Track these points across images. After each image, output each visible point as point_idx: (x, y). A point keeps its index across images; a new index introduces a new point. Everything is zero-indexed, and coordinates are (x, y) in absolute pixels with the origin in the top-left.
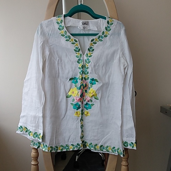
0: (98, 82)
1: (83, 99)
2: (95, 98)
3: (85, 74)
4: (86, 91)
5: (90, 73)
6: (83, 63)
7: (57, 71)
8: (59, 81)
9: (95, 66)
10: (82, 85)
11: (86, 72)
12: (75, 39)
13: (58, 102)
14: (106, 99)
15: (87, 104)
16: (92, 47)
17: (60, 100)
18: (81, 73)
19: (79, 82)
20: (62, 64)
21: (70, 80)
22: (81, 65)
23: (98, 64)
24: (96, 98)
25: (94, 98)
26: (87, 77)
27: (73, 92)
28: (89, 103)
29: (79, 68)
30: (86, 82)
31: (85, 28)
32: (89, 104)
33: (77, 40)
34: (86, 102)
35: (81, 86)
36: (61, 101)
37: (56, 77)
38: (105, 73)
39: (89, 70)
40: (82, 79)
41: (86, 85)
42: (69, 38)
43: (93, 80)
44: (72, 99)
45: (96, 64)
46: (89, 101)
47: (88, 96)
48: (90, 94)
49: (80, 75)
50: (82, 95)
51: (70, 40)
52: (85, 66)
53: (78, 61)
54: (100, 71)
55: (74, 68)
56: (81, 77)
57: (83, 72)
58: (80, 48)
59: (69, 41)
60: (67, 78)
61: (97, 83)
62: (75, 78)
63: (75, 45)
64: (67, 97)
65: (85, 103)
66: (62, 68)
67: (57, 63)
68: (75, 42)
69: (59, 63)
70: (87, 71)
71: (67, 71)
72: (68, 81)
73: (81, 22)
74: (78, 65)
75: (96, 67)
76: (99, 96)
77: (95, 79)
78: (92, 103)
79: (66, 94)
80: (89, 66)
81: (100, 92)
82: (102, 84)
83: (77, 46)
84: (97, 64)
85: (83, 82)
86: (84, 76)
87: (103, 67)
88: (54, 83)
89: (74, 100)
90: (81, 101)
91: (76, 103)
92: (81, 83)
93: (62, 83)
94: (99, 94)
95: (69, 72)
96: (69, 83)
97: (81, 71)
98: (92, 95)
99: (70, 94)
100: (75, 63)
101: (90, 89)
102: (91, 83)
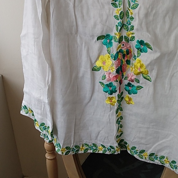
0: (150, 48)
1: (123, 75)
2: (145, 78)
3: (128, 31)
4: (128, 62)
5: (137, 30)
6: (122, 7)
7: (73, 22)
8: (78, 40)
9: (147, 15)
10: (121, 51)
11: (129, 26)
13: (77, 77)
14: (167, 81)
15: (129, 85)
17: (81, 75)
18: (119, 28)
19: (115, 47)
20: (82, 7)
21: (99, 38)
22: (120, 12)
23: (154, 11)
24: (147, 78)
25: (142, 77)
26: (130, 36)
27: (104, 63)
28: (133, 83)
29: (116, 17)
30: (128, 46)
32: (133, 86)
34: (128, 82)
35: (118, 53)
36: (83, 76)
37: (71, 34)
38: (170, 31)
39: (135, 23)
40: (120, 41)
41: (128, 52)
43: (141, 43)
44: (102, 74)
45: (150, 10)
46: (132, 81)
47: (131, 72)
48: (136, 69)
49: (116, 32)
50: (120, 70)
52: (128, 13)
53: (114, 2)
54: (159, 26)
55: (105, 17)
56: (118, 37)
57: (123, 26)
60: (93, 36)
61: (149, 50)
62: (107, 35)
64: (93, 70)
65: (126, 82)
66: (83, 16)
67: (71, 5)
69: (76, 5)
70: (131, 25)
71: (91, 23)
72: (94, 40)
74: (114, 10)
75: (151, 18)
76: (153, 75)
77: (145, 42)
78: (138, 84)
79: (92, 64)
80: (135, 15)
81: (156, 68)
82: (158, 55)
84: (152, 10)
85: (122, 46)
86: (125, 33)
87: (165, 17)
88: (68, 45)
89: (104, 77)
90: (118, 80)
91: (108, 83)
92: (119, 48)
93: (83, 45)
94: (154, 71)
95: (95, 25)
96: (96, 45)
97: (118, 23)
98: (138, 71)
99: (98, 64)
100: (106, 7)
101: (135, 59)
102: (138, 49)
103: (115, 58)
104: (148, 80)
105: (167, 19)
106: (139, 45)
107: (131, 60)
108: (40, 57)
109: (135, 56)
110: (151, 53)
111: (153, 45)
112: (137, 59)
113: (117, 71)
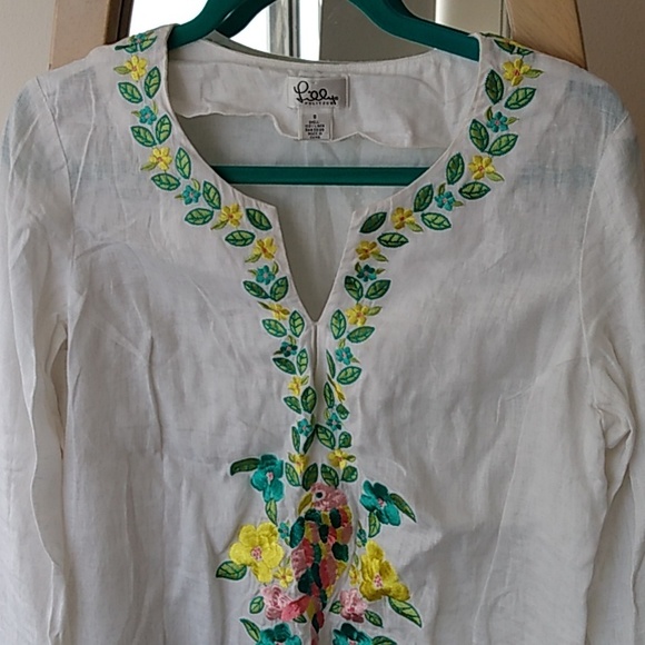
0: (409, 514)
1: (324, 598)
2: (398, 610)
3: (332, 448)
5: (362, 449)
6: (308, 372)
7: (147, 413)
8: (167, 471)
9: (390, 405)
10: (311, 516)
11: (337, 433)
12: (254, 204)
13: (161, 600)
15: (347, 631)
16: (376, 265)
17: (175, 592)
18: (303, 439)
19: (290, 502)
20: (177, 367)
21: (235, 469)
22: (302, 388)
23: (413, 394)
24: (406, 612)
25: (389, 607)
26: (343, 464)
27: (257, 551)
28: (359, 627)
29: (290, 401)
30: (336, 498)
31: (321, 128)
32: (361, 636)
33: (268, 211)
34: (345, 621)
35: (301, 521)
36: (184, 598)
37: (142, 451)
38: (471, 454)
39: (353, 426)
40: (308, 480)
41: (339, 518)
42: (210, 202)
43: (378, 491)
44: (252, 592)
45: (398, 390)
46: (358, 618)
47: (350, 589)
48: (367, 578)
49: (294, 452)
51: (219, 216)
52: (330, 391)
53: (282, 356)
54: (433, 440)
55: (254, 402)
56: (299, 469)
57: (315, 431)
58: (285, 272)
59: (209, 225)
60: (216, 461)
61: (404, 517)
62: (266, 458)
63: (253, 249)
64: (218, 576)
65: (335, 621)
66: (180, 396)
67: (141, 360)
68: (252, 229)
69: (158, 358)
70: (343, 430)
71: (208, 418)
72: (222, 473)
73: (292, 82)
74: (283, 379)
75: (405, 413)
76: (425, 603)
77: (390, 492)
78: (379, 632)
79: (213, 554)
80: (352, 404)
81: (432, 577)
82: (434, 537)
83: (264, 262)
84: (405, 390)
85: (314, 499)
86: (322, 456)
87: (449, 412)
88: (130, 490)
89: (257, 605)
90: (305, 614)
91: (271, 625)
92: (303, 505)
93: (184, 488)
94: (426, 588)
95: (222, 425)
96: (228, 491)
97: (299, 424)
98: (375, 587)
99: (238, 554)
100: (259, 370)
101: (364, 542)
102: (371, 509)
103: (294, 537)
104: (410, 617)
105: (459, 418)
106: (373, 496)
107: (351, 545)
108: (24, 537)
109: (362, 531)
110: (411, 529)
111: (417, 503)
112: (370, 542)
113: (303, 585)
